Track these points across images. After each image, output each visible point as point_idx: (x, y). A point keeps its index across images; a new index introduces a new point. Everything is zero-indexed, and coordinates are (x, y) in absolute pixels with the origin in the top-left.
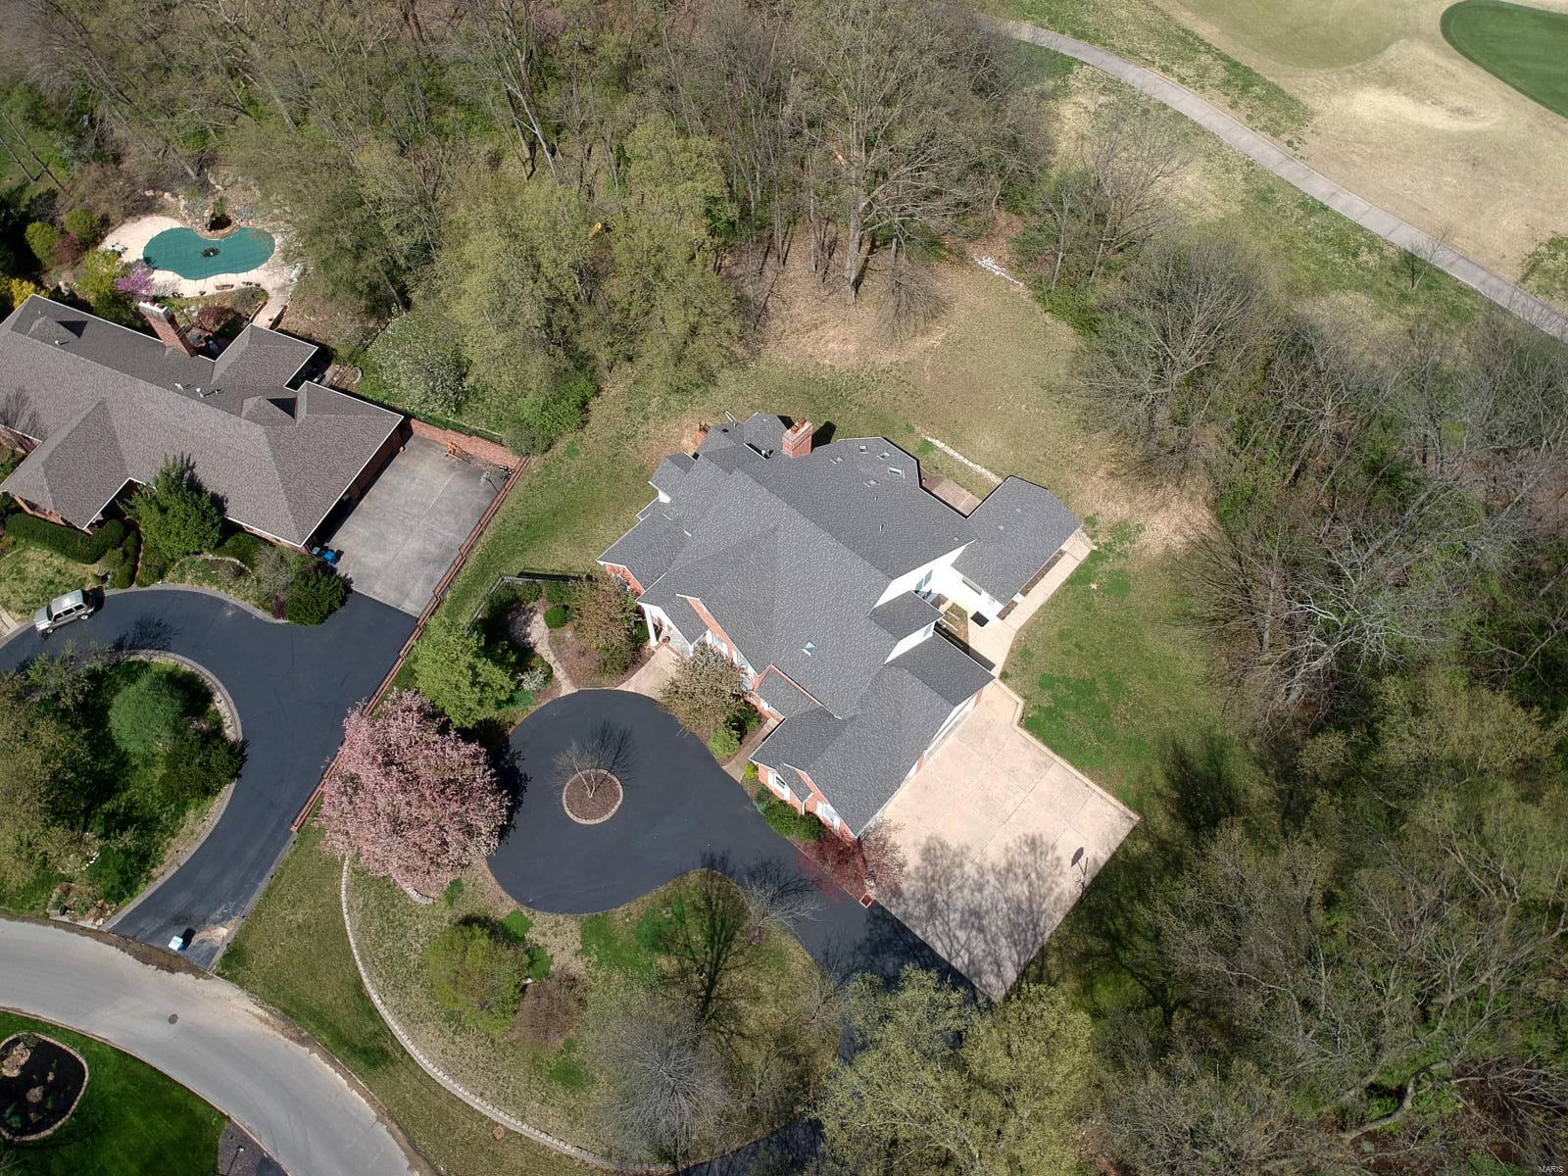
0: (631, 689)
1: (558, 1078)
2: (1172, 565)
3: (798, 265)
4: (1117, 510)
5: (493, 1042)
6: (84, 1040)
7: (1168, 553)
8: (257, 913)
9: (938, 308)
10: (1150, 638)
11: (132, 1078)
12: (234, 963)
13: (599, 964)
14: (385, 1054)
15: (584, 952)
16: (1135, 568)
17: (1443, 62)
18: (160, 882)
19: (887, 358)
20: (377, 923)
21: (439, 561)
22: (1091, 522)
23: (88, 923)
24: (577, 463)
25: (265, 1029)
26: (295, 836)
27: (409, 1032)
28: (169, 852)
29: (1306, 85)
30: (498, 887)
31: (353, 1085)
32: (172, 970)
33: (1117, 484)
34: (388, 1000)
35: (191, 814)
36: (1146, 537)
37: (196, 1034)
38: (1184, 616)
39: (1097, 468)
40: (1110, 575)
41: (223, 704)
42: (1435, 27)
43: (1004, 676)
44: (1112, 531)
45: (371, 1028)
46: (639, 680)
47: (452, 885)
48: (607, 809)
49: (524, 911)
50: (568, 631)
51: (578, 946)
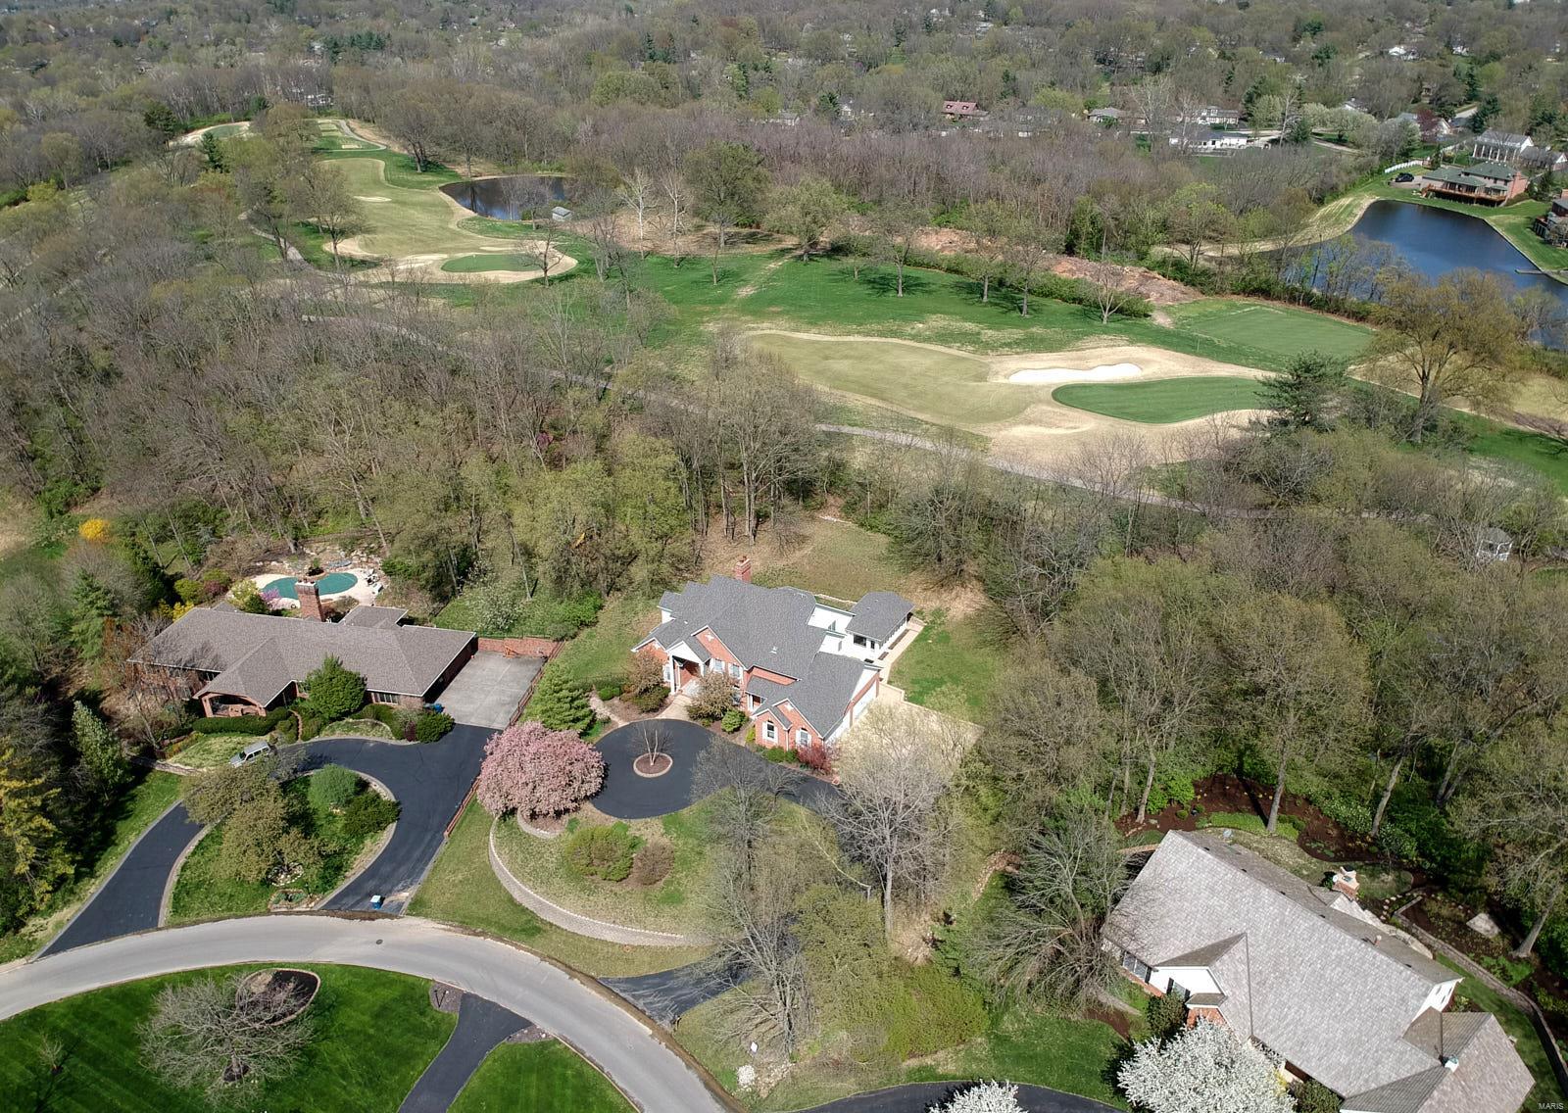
0: (664, 717)
1: (663, 903)
2: (970, 621)
3: (714, 535)
4: (935, 604)
5: (616, 894)
6: (313, 966)
7: (966, 617)
8: (428, 880)
9: (803, 539)
10: (967, 656)
11: (356, 975)
12: (417, 907)
13: (679, 837)
14: (538, 930)
15: (667, 832)
16: (950, 628)
17: (1057, 410)
18: (352, 879)
19: (780, 564)
20: (521, 856)
21: (512, 703)
22: (920, 613)
23: (303, 908)
24: (595, 641)
25: (450, 933)
26: (446, 839)
27: (558, 903)
28: (356, 862)
29: (986, 430)
30: (603, 815)
31: (519, 948)
32: (373, 920)
33: (929, 593)
34: (539, 890)
35: (368, 842)
36: (952, 613)
37: (398, 946)
38: (984, 643)
39: (916, 588)
40: (938, 634)
41: (377, 786)
42: (1050, 397)
43: (889, 682)
44: (933, 614)
45: (525, 918)
46: (667, 714)
47: (570, 822)
48: (664, 768)
49: (624, 821)
50: (616, 701)
51: (662, 830)
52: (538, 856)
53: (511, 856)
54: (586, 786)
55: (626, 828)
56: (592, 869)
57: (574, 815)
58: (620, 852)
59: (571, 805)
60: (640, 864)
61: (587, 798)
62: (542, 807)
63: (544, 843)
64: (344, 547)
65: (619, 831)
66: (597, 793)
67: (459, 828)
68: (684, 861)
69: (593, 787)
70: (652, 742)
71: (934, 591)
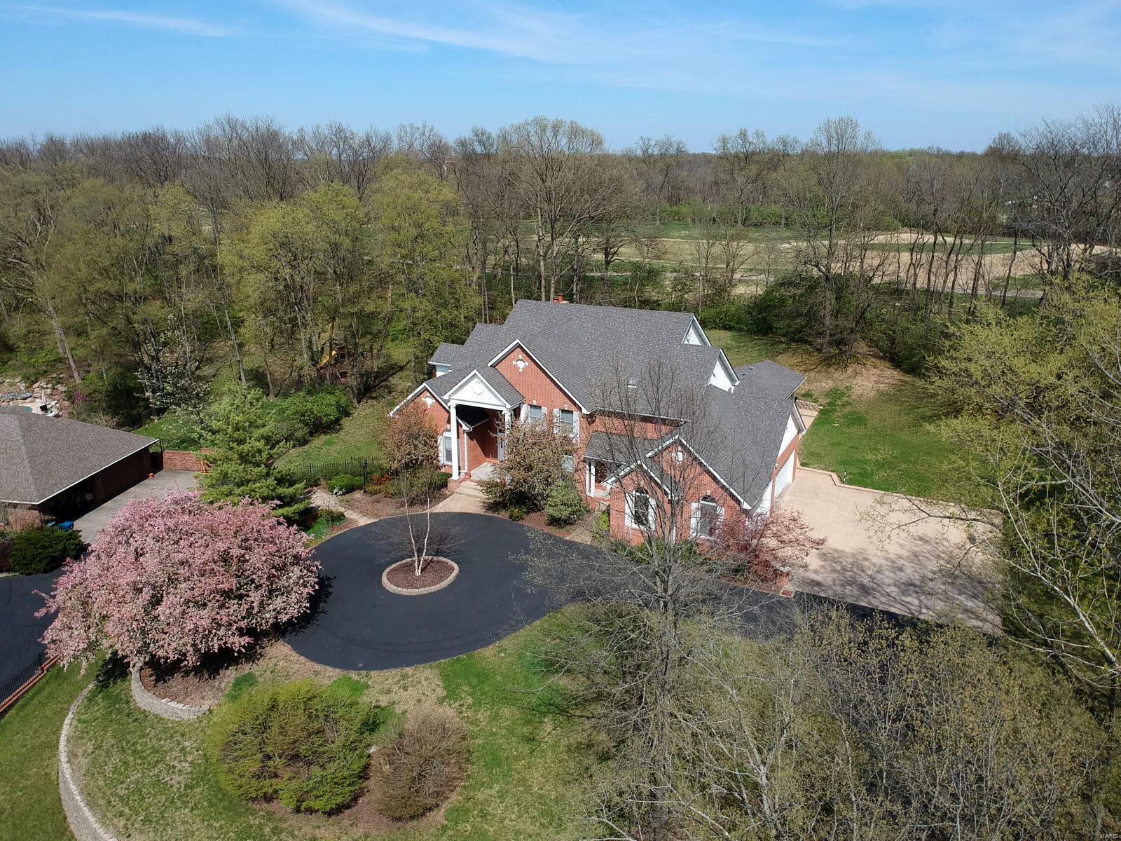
0: (441, 511)
13: (477, 704)
15: (452, 696)
20: (115, 760)
22: (808, 395)
30: (310, 665)
40: (844, 416)
44: (828, 395)
46: (447, 506)
47: (238, 683)
48: (442, 579)
49: (354, 676)
50: (357, 495)
51: (441, 692)
52: (153, 759)
53: (95, 762)
54: (278, 602)
55: (358, 688)
56: (267, 785)
57: (246, 668)
58: (340, 741)
59: (239, 642)
60: (387, 768)
61: (280, 630)
62: (168, 649)
63: (174, 731)
64: (26, 378)
65: (345, 694)
66: (304, 620)
67: (23, 706)
68: (495, 761)
69: (291, 605)
70: (419, 538)
71: (819, 371)
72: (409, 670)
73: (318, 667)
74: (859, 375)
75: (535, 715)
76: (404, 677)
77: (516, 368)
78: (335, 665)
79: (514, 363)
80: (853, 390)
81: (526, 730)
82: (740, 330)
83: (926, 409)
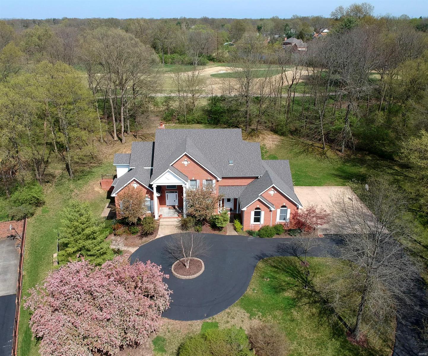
0: (162, 236)
2: (280, 147)
7: (277, 146)
13: (264, 315)
15: (252, 315)
16: (272, 153)
30: (185, 323)
47: (155, 342)
48: (200, 267)
49: (208, 321)
50: (112, 237)
51: (248, 315)
55: (214, 325)
57: (154, 335)
71: (249, 139)
72: (228, 310)
73: (189, 322)
74: (265, 139)
75: (287, 311)
76: (229, 313)
77: (183, 164)
78: (196, 319)
79: (183, 162)
80: (266, 146)
81: (289, 317)
82: (205, 123)
83: (296, 150)
